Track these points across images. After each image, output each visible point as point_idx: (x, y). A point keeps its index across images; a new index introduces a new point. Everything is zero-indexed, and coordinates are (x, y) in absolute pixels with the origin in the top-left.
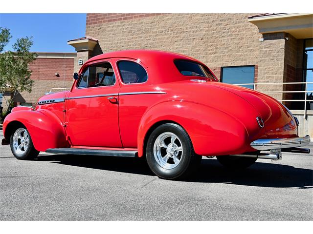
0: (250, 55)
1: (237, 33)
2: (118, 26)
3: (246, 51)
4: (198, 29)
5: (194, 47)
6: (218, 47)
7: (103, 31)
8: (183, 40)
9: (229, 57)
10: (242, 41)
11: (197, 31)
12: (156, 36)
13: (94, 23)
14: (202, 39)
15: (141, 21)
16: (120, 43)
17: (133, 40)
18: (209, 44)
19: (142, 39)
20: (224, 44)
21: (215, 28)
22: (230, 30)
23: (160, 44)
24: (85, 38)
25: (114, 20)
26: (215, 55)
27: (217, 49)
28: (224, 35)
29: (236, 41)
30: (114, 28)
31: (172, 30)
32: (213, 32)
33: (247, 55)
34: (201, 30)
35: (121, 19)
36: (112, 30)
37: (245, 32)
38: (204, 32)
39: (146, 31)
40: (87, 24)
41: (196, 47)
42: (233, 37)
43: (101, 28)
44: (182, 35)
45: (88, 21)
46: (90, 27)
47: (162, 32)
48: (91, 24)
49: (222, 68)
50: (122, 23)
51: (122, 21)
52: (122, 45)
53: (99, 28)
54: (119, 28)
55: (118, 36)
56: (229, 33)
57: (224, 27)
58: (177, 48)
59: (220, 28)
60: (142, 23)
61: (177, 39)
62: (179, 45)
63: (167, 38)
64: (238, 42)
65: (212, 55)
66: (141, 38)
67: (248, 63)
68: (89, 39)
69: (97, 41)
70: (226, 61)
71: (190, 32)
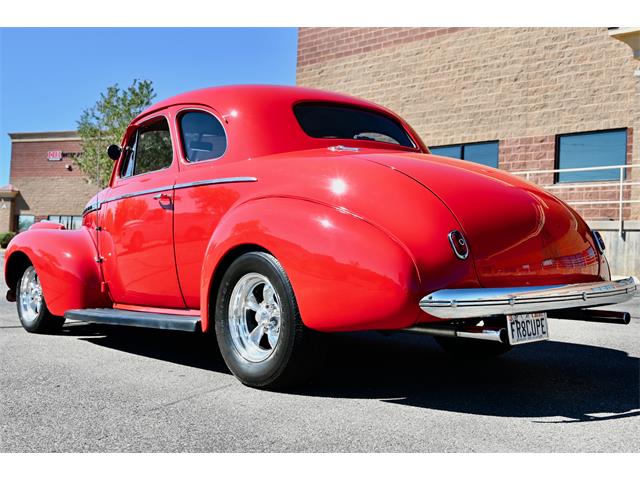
0: (616, 106)
1: (588, 62)
2: (355, 64)
3: (608, 99)
4: (507, 59)
5: (501, 97)
6: (549, 93)
7: (326, 77)
8: (478, 85)
9: (573, 113)
10: (598, 79)
11: (505, 64)
12: (425, 78)
13: (312, 62)
14: (516, 80)
15: (396, 52)
17: (383, 89)
18: (530, 89)
19: (400, 86)
20: (561, 87)
21: (541, 56)
22: (572, 57)
23: (434, 95)
25: (347, 54)
26: (544, 110)
27: (546, 97)
28: (561, 67)
29: (586, 79)
30: (348, 69)
31: (456, 66)
32: (538, 63)
33: (610, 107)
34: (514, 62)
35: (359, 51)
36: (343, 74)
37: (604, 59)
38: (520, 66)
39: (407, 70)
40: (298, 65)
41: (505, 97)
42: (579, 72)
43: (323, 71)
44: (477, 74)
45: (299, 59)
46: (303, 70)
47: (438, 70)
48: (306, 63)
49: (558, 138)
50: (361, 58)
51: (362, 54)
53: (320, 70)
54: (357, 68)
55: (353, 84)
56: (572, 65)
57: (561, 53)
58: (467, 101)
59: (553, 55)
60: (398, 55)
61: (465, 82)
62: (471, 95)
63: (447, 83)
64: (591, 80)
65: (538, 112)
66: (397, 84)
67: (611, 123)
70: (566, 123)
71: (492, 66)
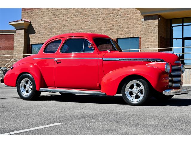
0: (136, 30)
1: (126, 15)
3: (133, 28)
4: (100, 13)
5: (98, 25)
6: (114, 25)
7: (34, 15)
8: (90, 21)
9: (122, 31)
10: (130, 21)
11: (100, 14)
12: (72, 18)
13: (28, 10)
14: (103, 20)
16: (47, 23)
17: (56, 21)
18: (108, 23)
19: (62, 20)
20: (118, 23)
21: (112, 12)
22: (122, 13)
23: (75, 24)
24: (22, 20)
26: (113, 30)
27: (113, 26)
28: (118, 17)
29: (126, 21)
30: (42, 13)
31: (83, 14)
32: (110, 15)
33: (134, 30)
34: (102, 14)
36: (41, 15)
37: (132, 15)
38: (104, 15)
39: (65, 15)
41: (100, 25)
42: (124, 18)
43: (32, 13)
44: (90, 17)
46: (24, 12)
47: (76, 15)
48: (26, 10)
49: (117, 39)
52: (47, 24)
53: (31, 13)
54: (46, 13)
55: (45, 19)
56: (121, 16)
57: (118, 12)
58: (86, 26)
59: (115, 12)
61: (86, 20)
62: (88, 24)
63: (80, 20)
64: (128, 21)
65: (110, 31)
67: (134, 35)
68: (24, 21)
69: (30, 22)
70: (120, 35)
71: (95, 15)
